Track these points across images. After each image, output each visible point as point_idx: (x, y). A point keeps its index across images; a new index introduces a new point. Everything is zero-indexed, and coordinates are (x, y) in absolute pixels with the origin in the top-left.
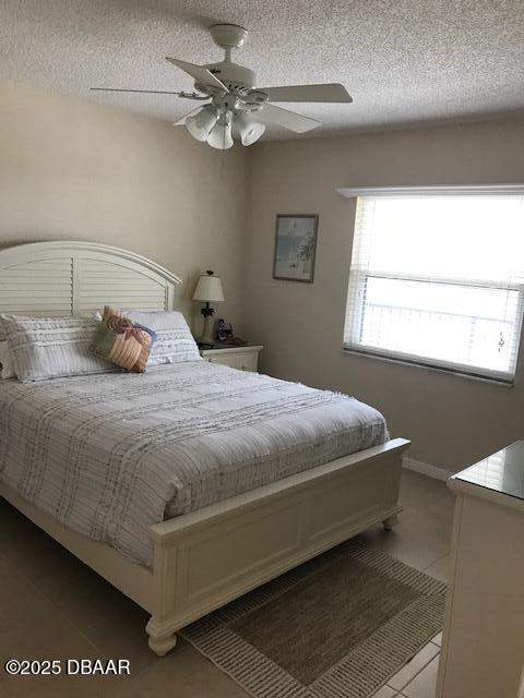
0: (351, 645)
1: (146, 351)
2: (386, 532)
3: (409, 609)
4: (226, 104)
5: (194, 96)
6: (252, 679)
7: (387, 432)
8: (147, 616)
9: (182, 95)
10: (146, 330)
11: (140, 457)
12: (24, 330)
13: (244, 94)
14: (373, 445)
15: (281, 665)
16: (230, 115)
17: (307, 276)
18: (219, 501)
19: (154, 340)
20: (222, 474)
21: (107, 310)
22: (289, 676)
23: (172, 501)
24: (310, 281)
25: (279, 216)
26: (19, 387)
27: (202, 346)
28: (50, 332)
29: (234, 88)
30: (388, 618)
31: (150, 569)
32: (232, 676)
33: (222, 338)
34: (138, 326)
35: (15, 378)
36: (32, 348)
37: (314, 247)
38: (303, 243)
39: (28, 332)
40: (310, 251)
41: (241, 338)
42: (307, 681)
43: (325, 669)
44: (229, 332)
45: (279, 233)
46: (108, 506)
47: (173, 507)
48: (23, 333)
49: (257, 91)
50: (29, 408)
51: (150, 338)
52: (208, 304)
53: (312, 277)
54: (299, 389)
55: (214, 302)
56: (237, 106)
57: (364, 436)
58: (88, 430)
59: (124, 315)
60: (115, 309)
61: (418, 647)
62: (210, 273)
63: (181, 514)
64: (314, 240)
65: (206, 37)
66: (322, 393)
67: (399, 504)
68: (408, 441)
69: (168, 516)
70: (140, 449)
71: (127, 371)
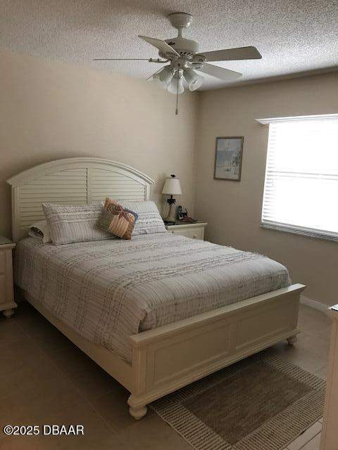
0: (263, 420)
1: (132, 226)
2: (289, 346)
3: (304, 398)
4: (179, 65)
5: (158, 61)
6: (196, 438)
7: (289, 279)
8: (129, 394)
9: (151, 60)
10: (132, 213)
11: (124, 292)
12: (57, 213)
13: (191, 57)
14: (279, 288)
15: (215, 430)
16: (181, 72)
17: (236, 177)
18: (174, 321)
19: (136, 219)
20: (176, 304)
21: (107, 201)
22: (220, 438)
23: (144, 320)
24: (239, 180)
25: (218, 138)
26: (53, 248)
27: (167, 223)
28: (72, 214)
29: (184, 54)
30: (289, 404)
31: (130, 363)
32: (183, 436)
33: (180, 218)
34: (127, 210)
35: (51, 242)
36: (61, 224)
37: (241, 157)
38: (234, 155)
39: (60, 214)
40: (239, 160)
41: (193, 218)
42: (233, 442)
43: (244, 435)
44: (186, 214)
45: (218, 149)
46: (105, 323)
47: (145, 324)
48: (56, 215)
49: (199, 55)
50: (59, 261)
51: (134, 218)
52: (172, 196)
53: (240, 177)
54: (231, 251)
55: (176, 195)
56: (186, 66)
57: (273, 281)
58: (93, 274)
59: (119, 203)
60: (112, 199)
61: (309, 424)
62: (173, 176)
63: (150, 329)
64: (241, 153)
65: (166, 22)
66: (245, 253)
67: (298, 328)
68: (303, 286)
69: (141, 330)
70: (124, 287)
71: (119, 238)
